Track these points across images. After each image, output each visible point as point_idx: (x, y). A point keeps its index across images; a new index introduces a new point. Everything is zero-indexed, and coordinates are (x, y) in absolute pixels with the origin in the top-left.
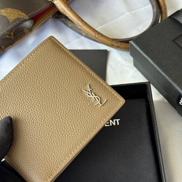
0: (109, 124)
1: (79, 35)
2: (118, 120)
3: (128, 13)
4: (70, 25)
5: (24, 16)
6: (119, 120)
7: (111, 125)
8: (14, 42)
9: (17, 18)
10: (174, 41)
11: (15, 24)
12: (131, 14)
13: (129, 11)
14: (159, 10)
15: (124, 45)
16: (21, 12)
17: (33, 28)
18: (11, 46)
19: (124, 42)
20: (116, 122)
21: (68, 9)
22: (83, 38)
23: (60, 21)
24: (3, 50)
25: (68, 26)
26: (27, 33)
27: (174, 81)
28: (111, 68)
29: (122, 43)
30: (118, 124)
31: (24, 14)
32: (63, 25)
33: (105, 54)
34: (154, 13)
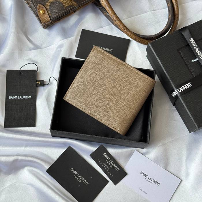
1: (111, 23)
3: (150, 12)
4: (105, 14)
5: (75, 5)
8: (61, 19)
9: (70, 5)
10: (178, 50)
11: (67, 10)
12: (152, 13)
13: (151, 11)
14: (173, 18)
15: (143, 40)
16: (73, 1)
17: (77, 10)
18: (58, 21)
19: (143, 38)
21: (108, 6)
23: (98, 8)
24: (53, 23)
25: (104, 14)
26: (72, 13)
27: (172, 80)
28: (130, 54)
31: (75, 3)
32: (99, 11)
33: (128, 42)
34: (169, 18)
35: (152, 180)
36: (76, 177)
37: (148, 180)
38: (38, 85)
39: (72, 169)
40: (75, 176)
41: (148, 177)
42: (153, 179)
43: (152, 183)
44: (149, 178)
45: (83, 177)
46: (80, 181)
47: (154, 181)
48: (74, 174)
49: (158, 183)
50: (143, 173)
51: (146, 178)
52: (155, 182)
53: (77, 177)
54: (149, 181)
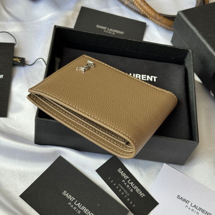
0: (146, 78)
2: (155, 78)
6: (157, 77)
7: (148, 80)
20: (153, 78)
22: (123, 7)
29: (164, 18)
30: (155, 80)
35: (198, 209)
36: (72, 206)
37: (191, 208)
38: (15, 63)
39: (65, 193)
40: (70, 203)
41: (190, 204)
42: (199, 206)
43: (198, 213)
44: (193, 205)
45: (83, 204)
46: (79, 212)
47: (200, 209)
48: (69, 200)
49: (207, 212)
50: (182, 198)
51: (186, 204)
52: (203, 211)
53: (74, 206)
54: (193, 210)
